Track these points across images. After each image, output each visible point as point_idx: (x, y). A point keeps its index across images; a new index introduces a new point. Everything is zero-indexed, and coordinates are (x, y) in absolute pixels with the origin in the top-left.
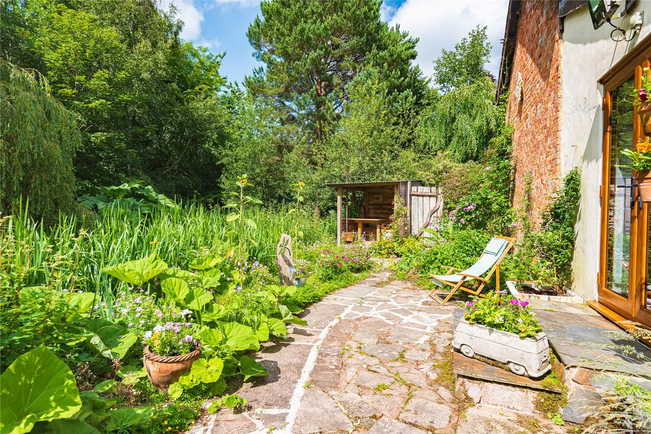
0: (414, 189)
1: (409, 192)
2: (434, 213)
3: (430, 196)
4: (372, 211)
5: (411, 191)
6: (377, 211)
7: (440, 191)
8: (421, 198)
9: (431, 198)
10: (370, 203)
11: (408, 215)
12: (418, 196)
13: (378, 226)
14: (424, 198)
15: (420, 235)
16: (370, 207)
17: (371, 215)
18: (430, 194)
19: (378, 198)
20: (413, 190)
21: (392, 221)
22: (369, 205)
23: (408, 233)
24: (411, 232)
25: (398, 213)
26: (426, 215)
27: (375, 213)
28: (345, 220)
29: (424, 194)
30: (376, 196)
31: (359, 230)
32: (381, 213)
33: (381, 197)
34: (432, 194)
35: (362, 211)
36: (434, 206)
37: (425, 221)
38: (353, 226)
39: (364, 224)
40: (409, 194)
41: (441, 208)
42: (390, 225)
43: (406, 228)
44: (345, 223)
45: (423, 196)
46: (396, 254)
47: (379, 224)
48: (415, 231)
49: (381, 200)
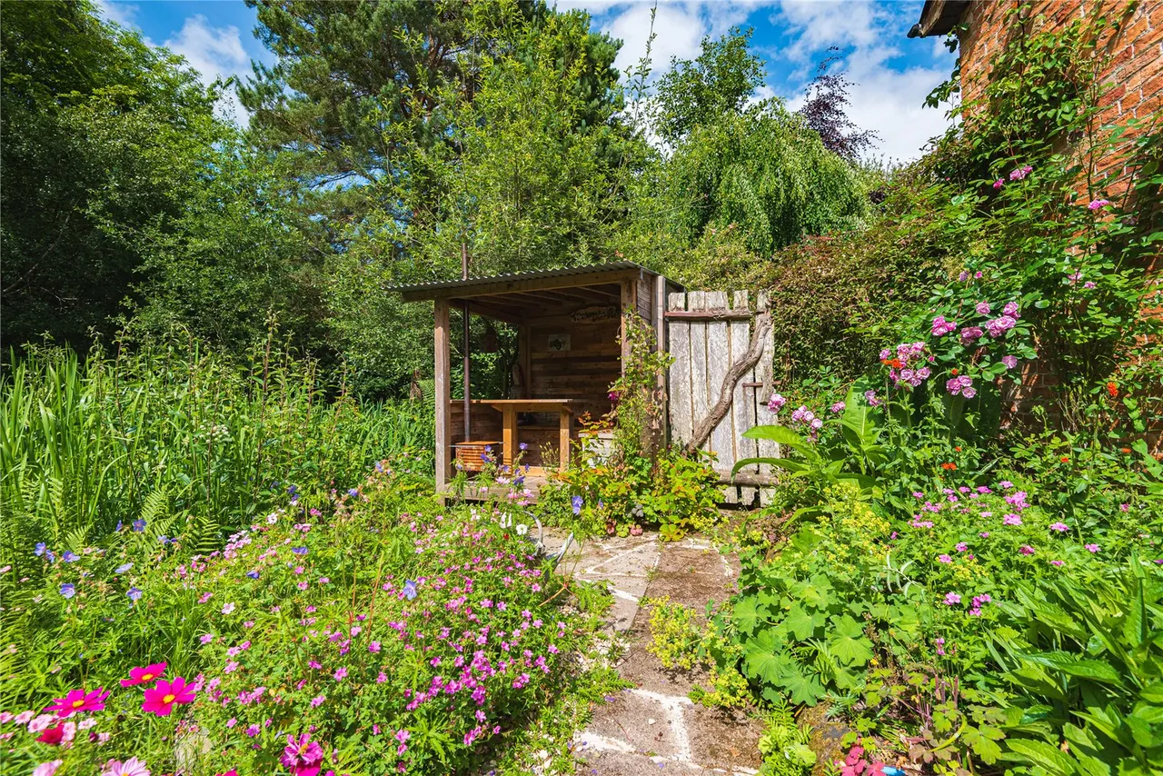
0: (677, 300)
1: (660, 309)
2: (744, 372)
3: (729, 320)
4: (542, 380)
5: (666, 308)
6: (560, 379)
7: (762, 301)
8: (698, 329)
9: (733, 326)
10: (536, 356)
11: (661, 382)
12: (689, 320)
13: (565, 421)
14: (711, 327)
15: (701, 446)
16: (537, 368)
17: (539, 392)
18: (729, 313)
19: (557, 344)
20: (672, 305)
21: (616, 402)
22: (533, 362)
23: (662, 439)
24: (669, 436)
25: (636, 375)
26: (717, 383)
27: (552, 384)
28: (462, 405)
29: (707, 313)
30: (552, 338)
31: (507, 433)
32: (567, 385)
33: (568, 338)
34: (736, 312)
35: (515, 378)
36: (744, 349)
37: (716, 399)
38: (485, 424)
39: (520, 416)
40: (660, 317)
41: (768, 357)
42: (613, 414)
43: (655, 425)
44: (462, 414)
45: (706, 320)
46: (638, 520)
47: (566, 413)
48: (684, 432)
49: (567, 347)
